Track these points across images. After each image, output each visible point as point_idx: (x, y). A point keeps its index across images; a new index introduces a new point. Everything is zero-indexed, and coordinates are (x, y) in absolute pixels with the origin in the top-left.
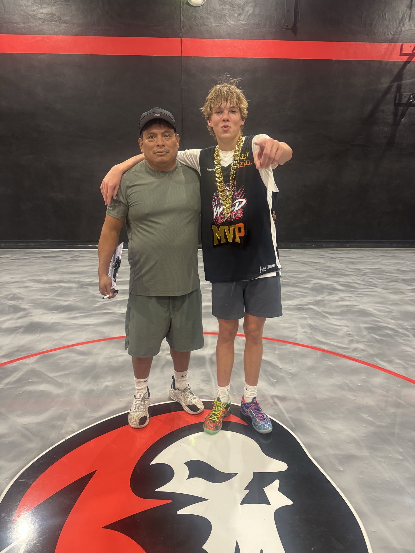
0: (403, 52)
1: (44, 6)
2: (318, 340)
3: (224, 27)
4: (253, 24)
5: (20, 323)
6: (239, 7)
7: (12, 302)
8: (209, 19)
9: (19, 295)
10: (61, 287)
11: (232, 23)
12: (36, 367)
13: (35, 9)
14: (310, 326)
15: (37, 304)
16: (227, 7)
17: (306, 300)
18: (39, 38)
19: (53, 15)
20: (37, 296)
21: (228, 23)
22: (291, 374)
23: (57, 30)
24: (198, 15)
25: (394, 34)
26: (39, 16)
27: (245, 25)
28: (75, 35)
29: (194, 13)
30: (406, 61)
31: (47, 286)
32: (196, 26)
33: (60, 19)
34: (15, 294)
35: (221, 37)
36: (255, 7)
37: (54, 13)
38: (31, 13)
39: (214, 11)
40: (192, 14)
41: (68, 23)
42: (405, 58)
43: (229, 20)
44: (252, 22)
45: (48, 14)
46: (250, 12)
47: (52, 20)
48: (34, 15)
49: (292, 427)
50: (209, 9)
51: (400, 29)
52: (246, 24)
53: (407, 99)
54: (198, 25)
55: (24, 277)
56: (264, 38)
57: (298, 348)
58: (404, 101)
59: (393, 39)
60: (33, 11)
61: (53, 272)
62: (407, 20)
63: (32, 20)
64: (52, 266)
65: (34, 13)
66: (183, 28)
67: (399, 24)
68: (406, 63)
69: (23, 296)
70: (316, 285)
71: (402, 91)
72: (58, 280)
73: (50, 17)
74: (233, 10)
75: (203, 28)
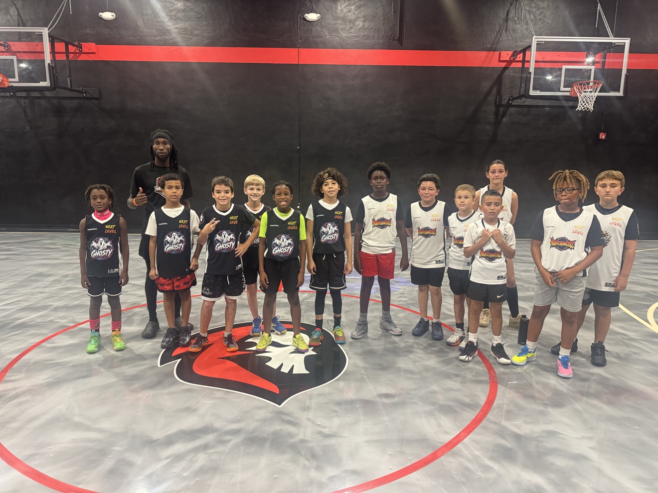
0: (501, 59)
1: (178, 22)
3: (337, 38)
4: (363, 36)
6: (350, 22)
8: (324, 32)
11: (345, 35)
13: (171, 24)
16: (340, 21)
18: (172, 49)
21: (340, 35)
23: (189, 42)
24: (314, 29)
25: (493, 44)
26: (174, 30)
27: (356, 37)
28: (205, 46)
29: (309, 27)
30: (504, 67)
32: (311, 38)
33: (192, 33)
35: (334, 47)
36: (364, 21)
37: (187, 28)
38: (167, 28)
39: (328, 25)
41: (199, 36)
42: (503, 65)
44: (362, 34)
45: (181, 29)
46: (361, 25)
47: (185, 34)
48: (169, 30)
50: (323, 23)
51: (497, 39)
53: (507, 101)
54: (313, 37)
56: (372, 47)
58: (504, 102)
59: (491, 48)
60: (169, 26)
62: (504, 32)
63: (168, 34)
65: (170, 28)
66: (300, 40)
67: (497, 34)
68: (505, 68)
71: (502, 93)
73: (183, 31)
74: (345, 24)
75: (318, 40)
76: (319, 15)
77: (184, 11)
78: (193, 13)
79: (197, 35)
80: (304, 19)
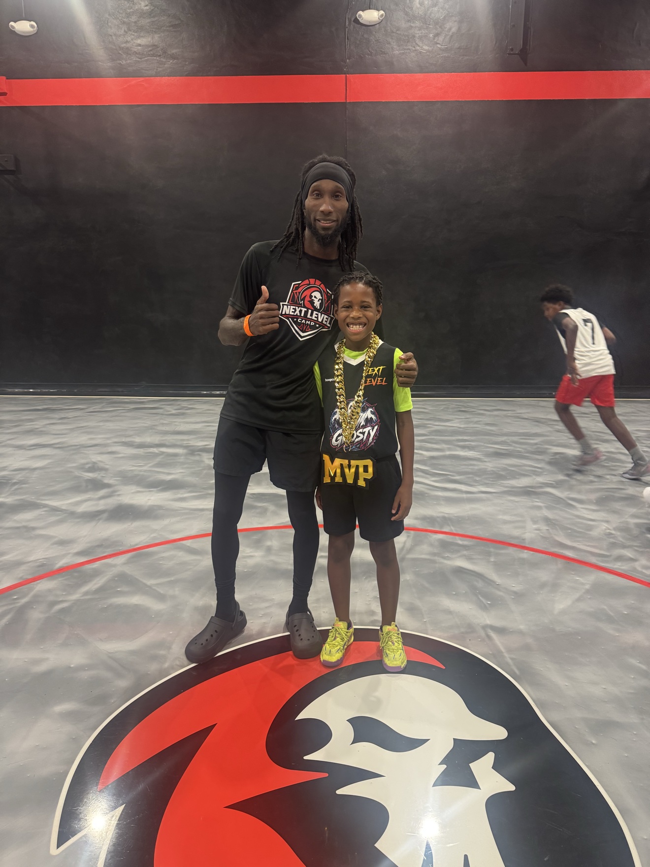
1: (142, 34)
2: (558, 541)
3: (413, 54)
4: (458, 48)
5: (102, 505)
6: (436, 23)
7: (91, 475)
8: (389, 43)
9: (101, 465)
10: (163, 453)
11: (426, 48)
12: (128, 570)
13: (129, 39)
14: (547, 520)
15: (128, 479)
16: (417, 24)
17: (540, 479)
18: (133, 82)
19: (155, 46)
20: (128, 466)
21: (418, 48)
22: (515, 593)
23: (161, 69)
24: (372, 38)
26: (135, 49)
27: (446, 50)
28: (186, 76)
29: (365, 36)
31: (141, 451)
32: (368, 55)
33: (165, 52)
34: (94, 463)
35: (407, 71)
36: (460, 22)
37: (156, 44)
38: (123, 46)
39: (397, 30)
40: (363, 36)
41: (177, 59)
43: (420, 44)
44: (457, 45)
45: (148, 46)
46: (454, 30)
47: (153, 55)
48: (127, 48)
49: (515, 673)
50: (389, 28)
52: (446, 48)
54: (371, 53)
55: (108, 439)
56: (474, 68)
57: (525, 554)
60: (127, 42)
61: (151, 431)
63: (124, 56)
64: (148, 423)
65: (128, 45)
66: (349, 59)
69: (107, 467)
70: (557, 456)
72: (157, 442)
73: (151, 51)
74: (427, 28)
75: (380, 58)
76: (382, 12)
77: (150, 14)
78: (166, 18)
79: (173, 57)
80: (357, 21)
